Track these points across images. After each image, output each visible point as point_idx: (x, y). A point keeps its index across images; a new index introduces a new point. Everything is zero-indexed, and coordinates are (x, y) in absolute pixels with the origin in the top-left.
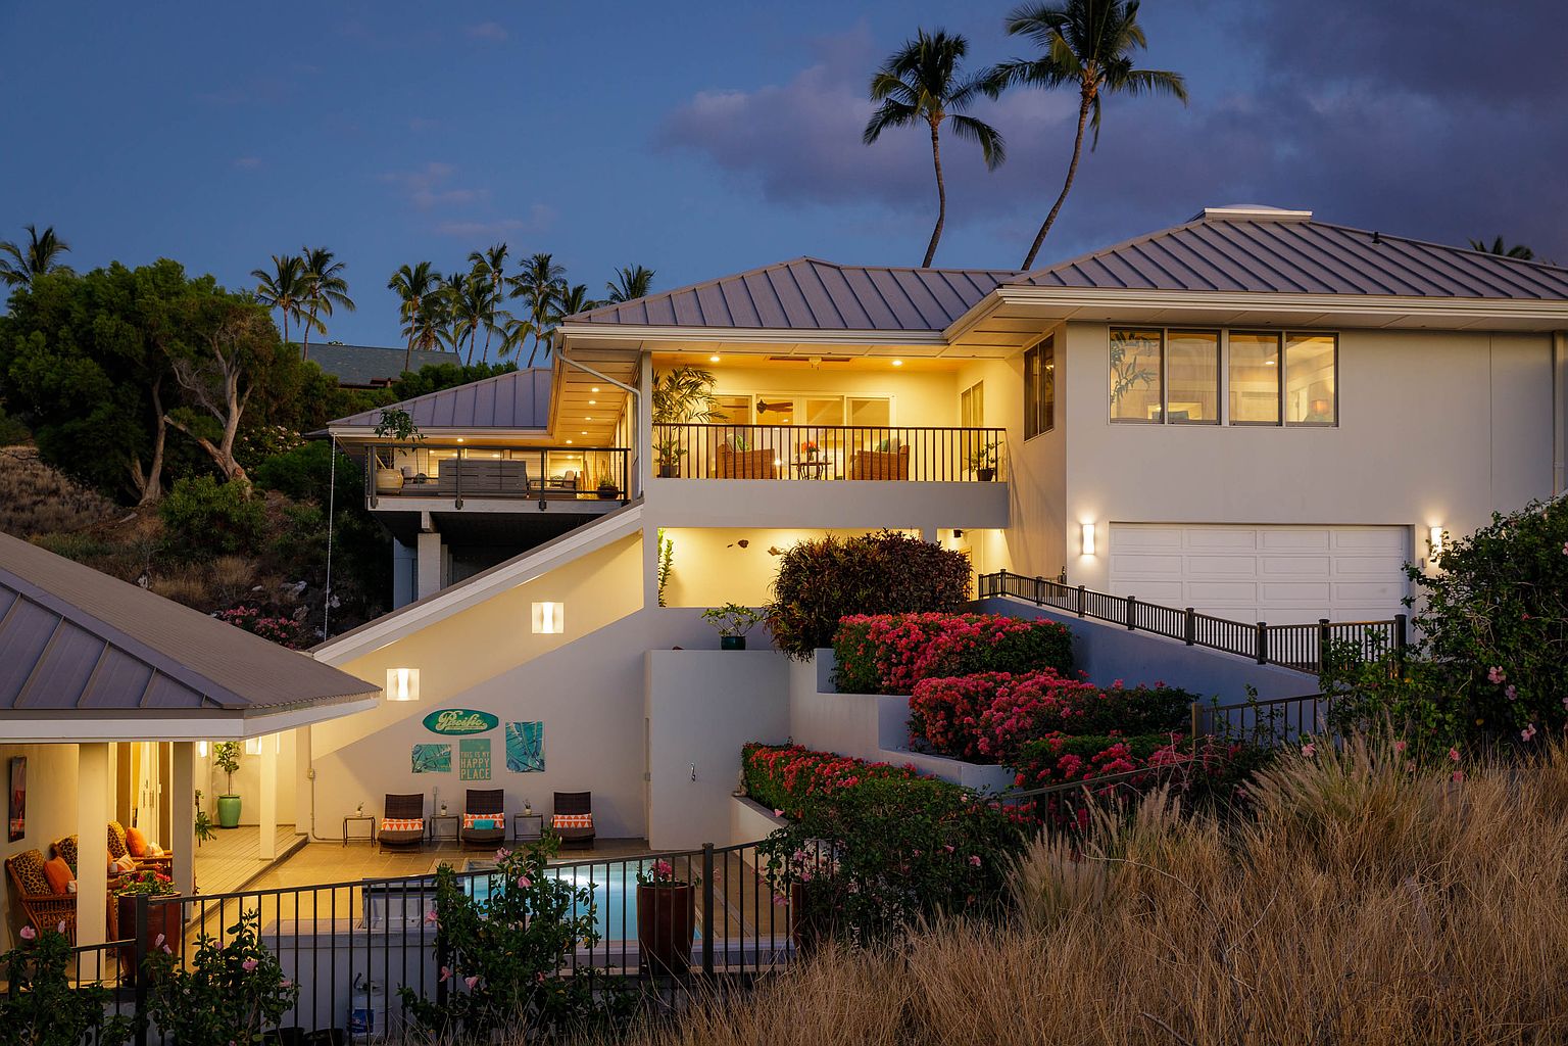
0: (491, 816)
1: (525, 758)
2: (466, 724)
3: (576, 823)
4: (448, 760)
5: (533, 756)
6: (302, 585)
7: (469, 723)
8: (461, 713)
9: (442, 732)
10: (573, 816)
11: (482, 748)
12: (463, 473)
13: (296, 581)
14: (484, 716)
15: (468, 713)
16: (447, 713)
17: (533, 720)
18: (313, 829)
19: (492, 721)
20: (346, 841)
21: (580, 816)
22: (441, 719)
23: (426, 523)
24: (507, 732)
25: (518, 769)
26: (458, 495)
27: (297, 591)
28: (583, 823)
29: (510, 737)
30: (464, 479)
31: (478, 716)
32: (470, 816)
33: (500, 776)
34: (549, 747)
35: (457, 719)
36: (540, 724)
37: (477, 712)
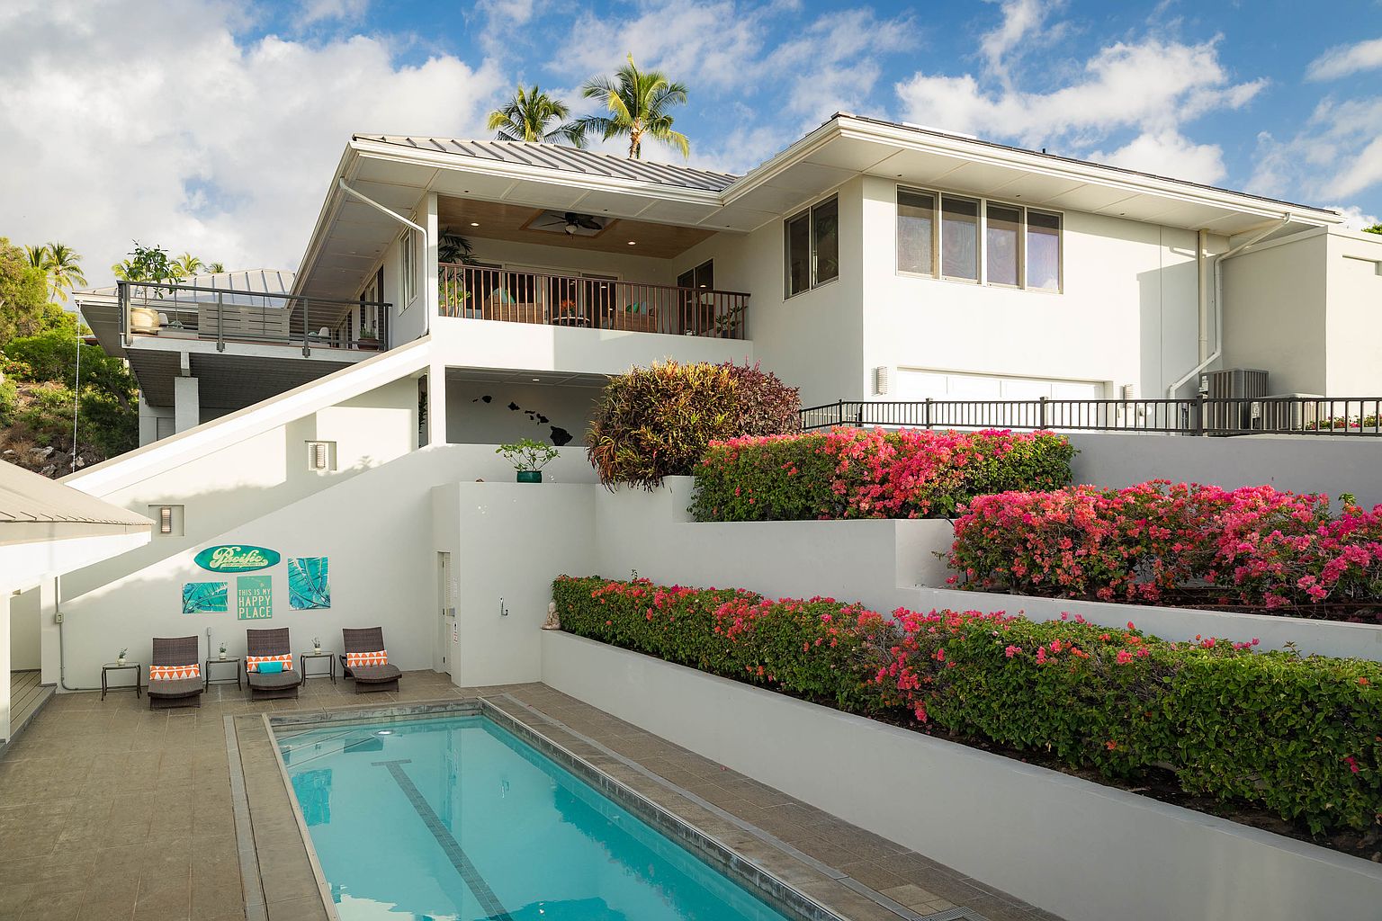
0: (277, 657)
1: (308, 594)
2: (244, 561)
3: (372, 661)
4: (223, 599)
5: (318, 592)
6: (50, 450)
7: (247, 559)
8: (239, 549)
9: (217, 570)
10: (368, 654)
11: (262, 585)
12: (225, 317)
13: (44, 446)
14: (264, 552)
15: (246, 549)
16: (223, 549)
17: (318, 555)
18: (62, 679)
19: (273, 558)
20: (105, 690)
21: (375, 654)
22: (216, 555)
23: (185, 364)
24: (290, 568)
25: (302, 606)
26: (220, 337)
27: (44, 454)
28: (379, 661)
29: (292, 574)
30: (226, 323)
31: (257, 552)
32: (253, 658)
33: (282, 614)
34: (335, 582)
35: (234, 556)
36: (325, 560)
37: (256, 548)
